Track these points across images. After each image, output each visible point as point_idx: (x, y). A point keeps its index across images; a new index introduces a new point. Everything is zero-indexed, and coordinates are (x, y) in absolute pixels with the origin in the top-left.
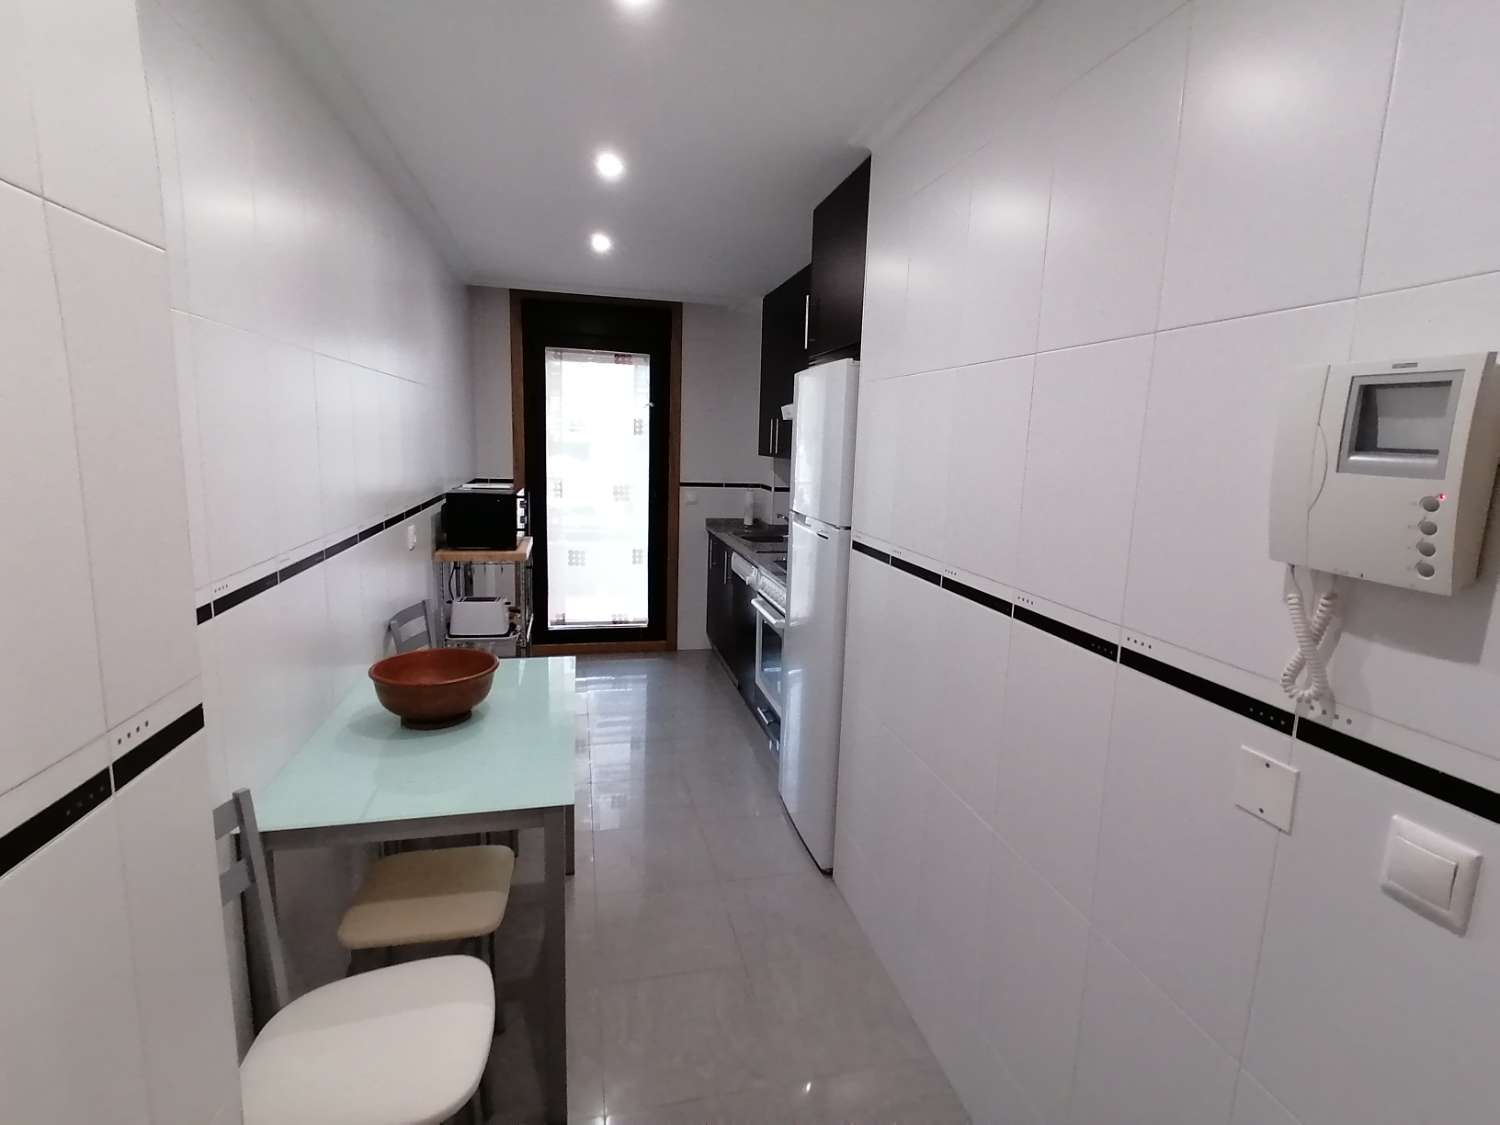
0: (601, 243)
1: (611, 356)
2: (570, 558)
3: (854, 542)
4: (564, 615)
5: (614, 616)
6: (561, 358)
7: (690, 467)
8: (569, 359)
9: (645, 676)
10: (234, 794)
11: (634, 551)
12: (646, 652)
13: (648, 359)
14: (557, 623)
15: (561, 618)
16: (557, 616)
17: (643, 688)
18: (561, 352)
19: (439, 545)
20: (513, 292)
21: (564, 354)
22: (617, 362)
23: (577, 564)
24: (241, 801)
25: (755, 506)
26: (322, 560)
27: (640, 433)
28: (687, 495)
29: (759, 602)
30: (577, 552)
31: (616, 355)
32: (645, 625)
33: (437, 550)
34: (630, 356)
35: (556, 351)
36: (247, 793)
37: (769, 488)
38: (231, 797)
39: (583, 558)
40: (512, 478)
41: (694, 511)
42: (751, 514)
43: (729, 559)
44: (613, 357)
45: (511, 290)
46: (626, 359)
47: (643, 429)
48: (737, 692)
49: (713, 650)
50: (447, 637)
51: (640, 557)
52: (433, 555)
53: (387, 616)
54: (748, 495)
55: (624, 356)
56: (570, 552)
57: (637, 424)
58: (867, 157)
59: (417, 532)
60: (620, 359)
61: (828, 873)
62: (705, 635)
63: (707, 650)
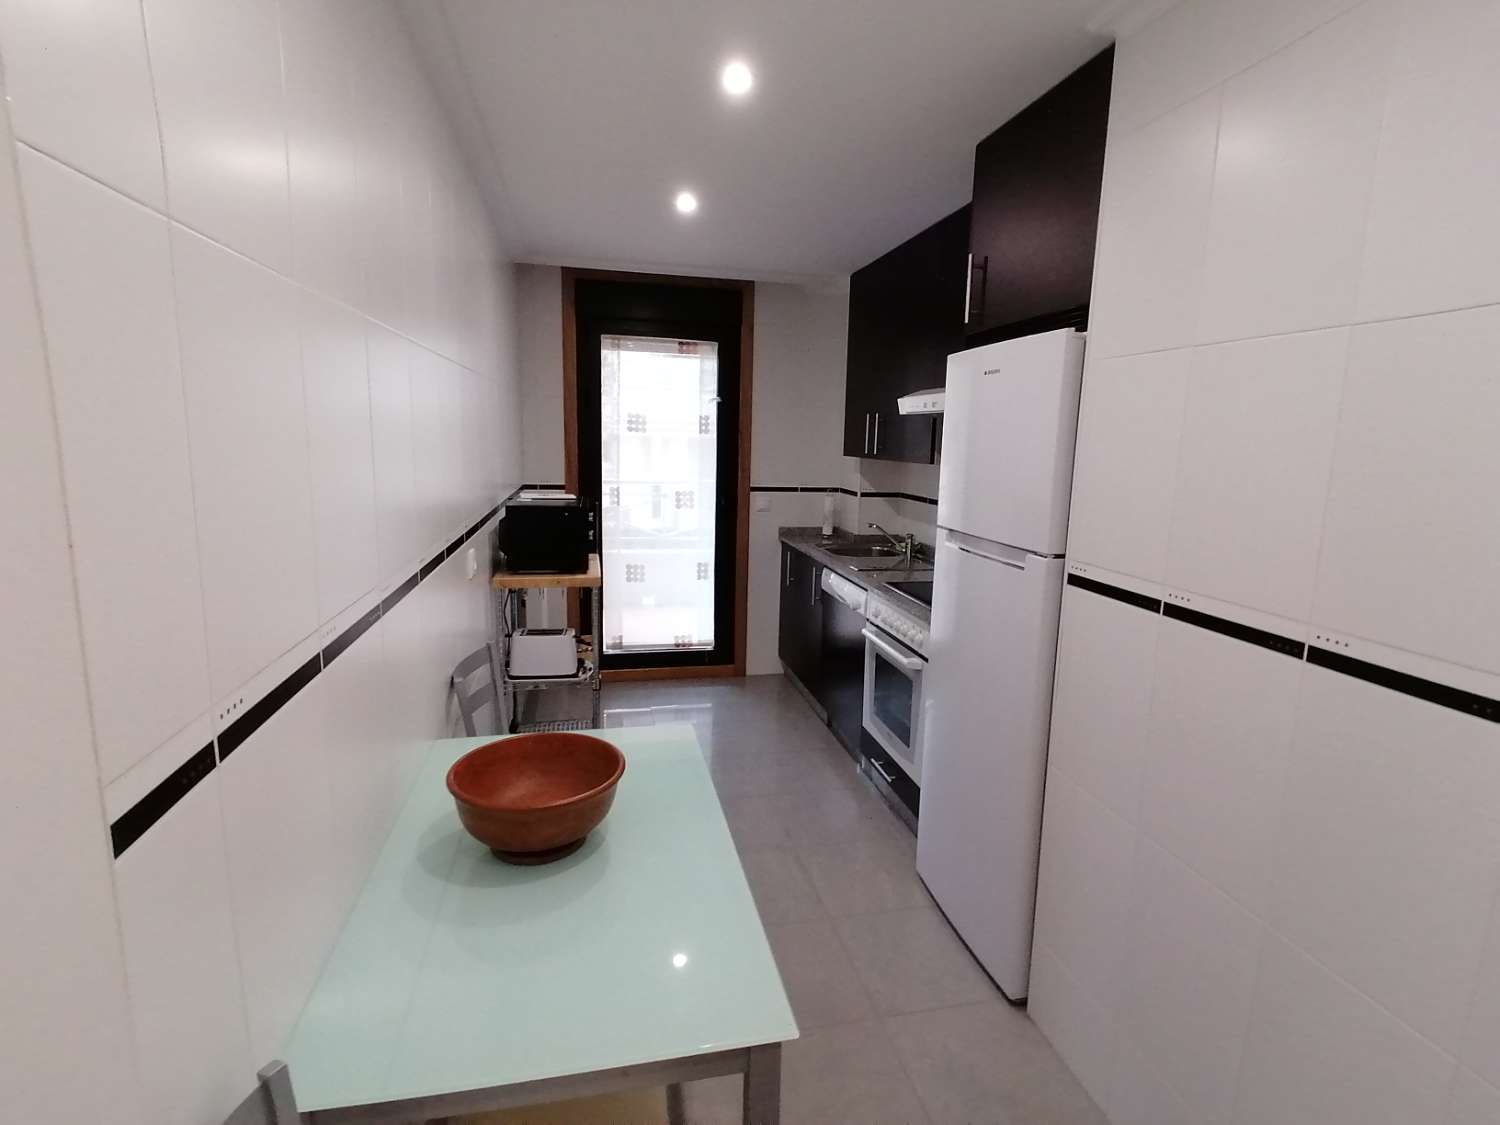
0: (686, 203)
1: (673, 343)
2: (629, 573)
3: (1070, 575)
4: (621, 637)
5: (676, 637)
6: (618, 347)
7: (762, 468)
8: (628, 349)
9: (709, 705)
10: (260, 1076)
11: (699, 564)
12: (714, 678)
13: (716, 348)
14: (614, 647)
15: (618, 641)
16: (614, 638)
17: (708, 718)
18: (619, 340)
19: (497, 567)
20: (566, 271)
21: (622, 342)
22: (681, 352)
23: (636, 580)
24: (273, 1088)
25: (836, 513)
26: (379, 617)
27: (707, 431)
28: (758, 501)
29: (870, 631)
30: (636, 567)
31: (680, 343)
32: (710, 648)
33: (493, 576)
34: (695, 344)
35: (614, 339)
36: (284, 1073)
37: (855, 494)
38: (255, 1084)
39: (643, 574)
40: (563, 483)
41: (766, 519)
42: (831, 521)
43: (819, 577)
44: (677, 345)
45: (563, 268)
46: (691, 348)
47: (710, 427)
48: (826, 728)
49: (785, 675)
50: (507, 679)
51: (706, 571)
52: (491, 582)
53: (450, 671)
54: (827, 501)
55: (688, 344)
56: (628, 567)
57: (703, 422)
58: (1105, 45)
59: (475, 556)
60: (685, 347)
61: (1021, 1004)
62: (778, 659)
63: (779, 675)
